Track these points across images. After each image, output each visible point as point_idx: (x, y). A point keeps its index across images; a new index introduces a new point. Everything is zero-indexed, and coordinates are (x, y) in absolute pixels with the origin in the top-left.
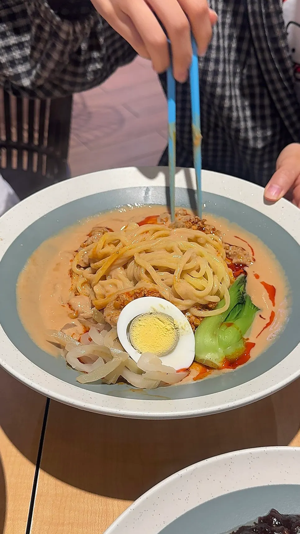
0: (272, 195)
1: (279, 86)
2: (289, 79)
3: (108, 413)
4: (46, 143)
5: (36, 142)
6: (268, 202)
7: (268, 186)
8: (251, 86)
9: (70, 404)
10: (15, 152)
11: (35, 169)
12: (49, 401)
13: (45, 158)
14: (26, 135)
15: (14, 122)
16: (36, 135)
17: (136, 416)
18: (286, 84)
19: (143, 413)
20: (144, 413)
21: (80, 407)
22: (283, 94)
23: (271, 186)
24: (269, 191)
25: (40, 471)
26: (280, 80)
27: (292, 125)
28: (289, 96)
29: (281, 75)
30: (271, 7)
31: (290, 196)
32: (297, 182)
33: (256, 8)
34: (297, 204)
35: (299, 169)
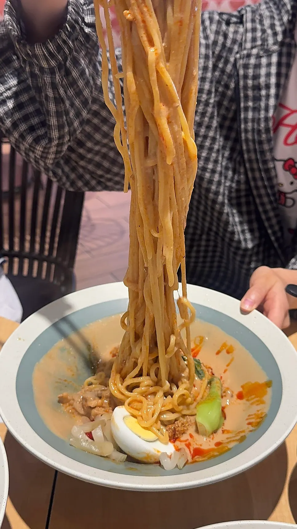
0: (247, 307)
1: (265, 200)
3: (109, 485)
4: (55, 253)
5: (46, 253)
6: (244, 312)
7: (243, 299)
8: (238, 197)
9: (77, 477)
11: (44, 276)
13: (53, 266)
16: (47, 246)
17: (132, 488)
19: (138, 486)
21: (86, 479)
22: (268, 207)
23: (246, 300)
24: (244, 303)
28: (274, 209)
30: (264, 136)
31: (261, 309)
32: (267, 297)
33: (250, 136)
34: (267, 316)
35: (268, 287)
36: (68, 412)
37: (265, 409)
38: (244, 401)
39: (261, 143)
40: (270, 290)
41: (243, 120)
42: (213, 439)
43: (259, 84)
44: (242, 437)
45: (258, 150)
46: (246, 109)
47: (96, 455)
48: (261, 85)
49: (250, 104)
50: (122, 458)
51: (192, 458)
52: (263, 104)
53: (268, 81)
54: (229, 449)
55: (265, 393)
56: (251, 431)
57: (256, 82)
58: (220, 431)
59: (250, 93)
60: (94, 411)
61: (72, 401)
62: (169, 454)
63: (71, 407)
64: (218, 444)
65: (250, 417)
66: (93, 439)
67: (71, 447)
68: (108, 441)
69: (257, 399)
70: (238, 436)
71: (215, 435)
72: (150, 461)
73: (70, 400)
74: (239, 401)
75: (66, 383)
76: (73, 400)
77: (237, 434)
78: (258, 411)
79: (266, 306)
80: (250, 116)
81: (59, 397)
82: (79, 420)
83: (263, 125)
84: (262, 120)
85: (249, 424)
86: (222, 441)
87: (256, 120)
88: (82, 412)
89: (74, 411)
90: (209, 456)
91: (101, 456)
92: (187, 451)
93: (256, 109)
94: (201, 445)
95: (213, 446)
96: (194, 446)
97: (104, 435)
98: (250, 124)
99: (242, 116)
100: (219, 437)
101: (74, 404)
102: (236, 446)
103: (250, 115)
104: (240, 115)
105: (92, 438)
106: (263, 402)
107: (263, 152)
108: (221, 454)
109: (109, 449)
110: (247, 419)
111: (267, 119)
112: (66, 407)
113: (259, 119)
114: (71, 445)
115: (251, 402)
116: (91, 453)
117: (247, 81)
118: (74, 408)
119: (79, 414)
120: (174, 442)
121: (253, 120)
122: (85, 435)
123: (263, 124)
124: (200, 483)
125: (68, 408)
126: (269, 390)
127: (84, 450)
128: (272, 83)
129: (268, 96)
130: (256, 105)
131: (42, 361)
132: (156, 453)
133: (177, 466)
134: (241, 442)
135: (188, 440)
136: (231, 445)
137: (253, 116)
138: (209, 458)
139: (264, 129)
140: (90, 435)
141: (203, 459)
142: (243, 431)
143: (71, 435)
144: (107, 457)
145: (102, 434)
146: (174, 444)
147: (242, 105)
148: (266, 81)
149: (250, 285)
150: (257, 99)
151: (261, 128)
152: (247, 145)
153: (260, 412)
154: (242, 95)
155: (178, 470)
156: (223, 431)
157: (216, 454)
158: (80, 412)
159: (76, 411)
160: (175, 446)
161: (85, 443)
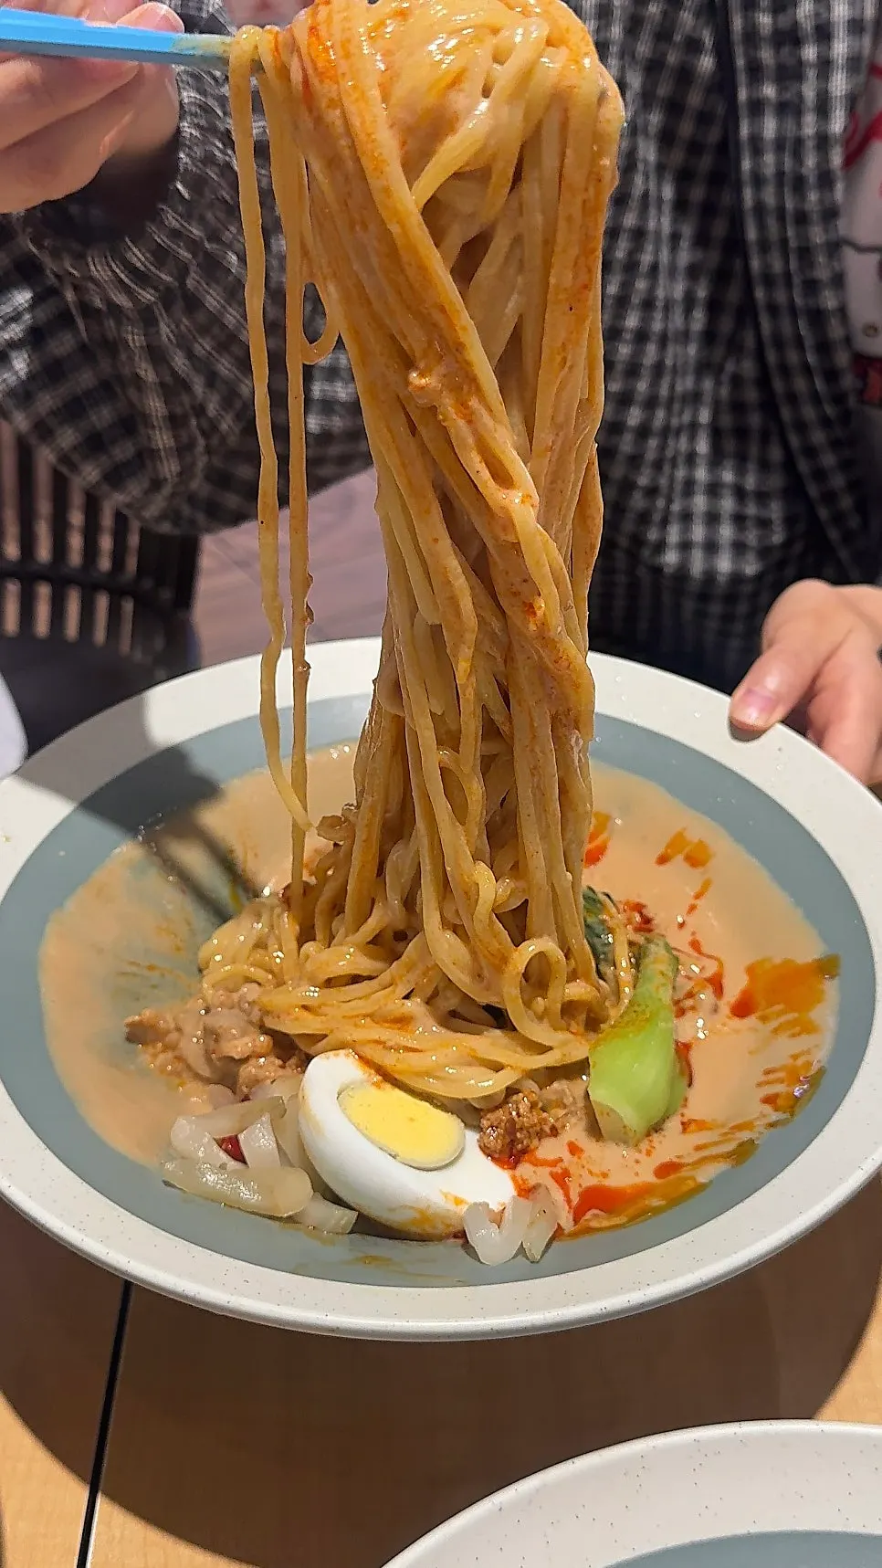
0: (752, 717)
1: (809, 412)
2: (839, 399)
3: (294, 1324)
4: (132, 564)
5: (105, 563)
6: (743, 732)
7: (740, 691)
8: (739, 407)
9: (187, 1297)
10: (44, 591)
11: (100, 635)
12: (128, 1289)
13: (128, 606)
14: (76, 542)
15: (44, 507)
16: (106, 543)
17: (373, 1333)
18: (830, 410)
19: (392, 1324)
20: (396, 1323)
21: (215, 1306)
22: (818, 437)
23: (749, 692)
24: (741, 704)
25: (101, 1501)
26: (816, 398)
27: (838, 518)
29: (819, 384)
30: (813, 196)
31: (801, 720)
32: (820, 682)
33: (769, 197)
34: (819, 742)
35: (824, 648)
36: (162, 1070)
37: (820, 1050)
38: (752, 1021)
39: (802, 218)
40: (828, 659)
41: (746, 144)
42: (649, 1153)
43: (796, 24)
44: (741, 1145)
45: (793, 244)
46: (757, 107)
47: (253, 1213)
48: (802, 28)
49: (769, 91)
50: (343, 1222)
51: (576, 1221)
52: (809, 92)
53: (825, 16)
54: (701, 1188)
55: (816, 998)
56: (772, 1125)
57: (784, 21)
58: (673, 1125)
59: (766, 55)
60: (248, 1071)
61: (173, 1036)
62: (495, 1207)
63: (170, 1055)
64: (666, 1169)
65: (771, 1077)
66: (243, 1161)
67: (169, 1188)
68: (292, 1166)
69: (791, 1016)
70: (729, 1140)
71: (655, 1137)
72: (429, 1229)
73: (168, 1032)
74: (737, 1023)
75: (156, 974)
76: (179, 1029)
77: (726, 1134)
78: (795, 1057)
79: (817, 711)
80: (771, 132)
81: (129, 1025)
82: (198, 1097)
83: (811, 161)
84: (810, 144)
85: (769, 1100)
86: (678, 1157)
87: (789, 146)
88: (205, 1071)
89: (180, 1066)
90: (631, 1211)
91: (271, 1218)
92: (558, 1195)
93: (789, 108)
94: (605, 1175)
95: (648, 1176)
96: (583, 1180)
97: (277, 1144)
98: (769, 159)
99: (744, 131)
100: (672, 1145)
101: (181, 1045)
102: (721, 1177)
103: (770, 127)
104: (737, 127)
105: (238, 1156)
106: (808, 1028)
107: (805, 253)
108: (674, 1202)
109: (295, 1193)
110: (759, 1085)
111: (823, 141)
112: (155, 1056)
113: (799, 142)
114: (167, 1183)
115: (774, 1024)
116: (234, 1206)
117: (756, 15)
118: (179, 1058)
119: (197, 1076)
120: (513, 1166)
121: (780, 145)
122: (215, 1146)
123: (811, 156)
124: (604, 1310)
125: (162, 1057)
126: (831, 988)
127: (213, 1199)
128: (836, 19)
129: (825, 65)
130: (788, 96)
131: (70, 905)
132: (451, 1206)
133: (521, 1250)
134: (741, 1163)
135: (561, 1160)
136: (704, 1175)
137: (779, 129)
138: (633, 1219)
139: (816, 172)
140: (233, 1148)
141: (616, 1221)
142: (747, 1126)
143: (168, 1150)
144: (290, 1219)
145: (275, 1145)
146: (511, 1172)
147: (743, 95)
148: (817, 15)
149: (765, 642)
150: (790, 74)
151: (804, 171)
152: (762, 226)
153: (800, 1062)
154: (740, 62)
155: (526, 1266)
156: (683, 1124)
157: (655, 1202)
158: (201, 1072)
159: (189, 1067)
160: (514, 1179)
161: (215, 1175)
